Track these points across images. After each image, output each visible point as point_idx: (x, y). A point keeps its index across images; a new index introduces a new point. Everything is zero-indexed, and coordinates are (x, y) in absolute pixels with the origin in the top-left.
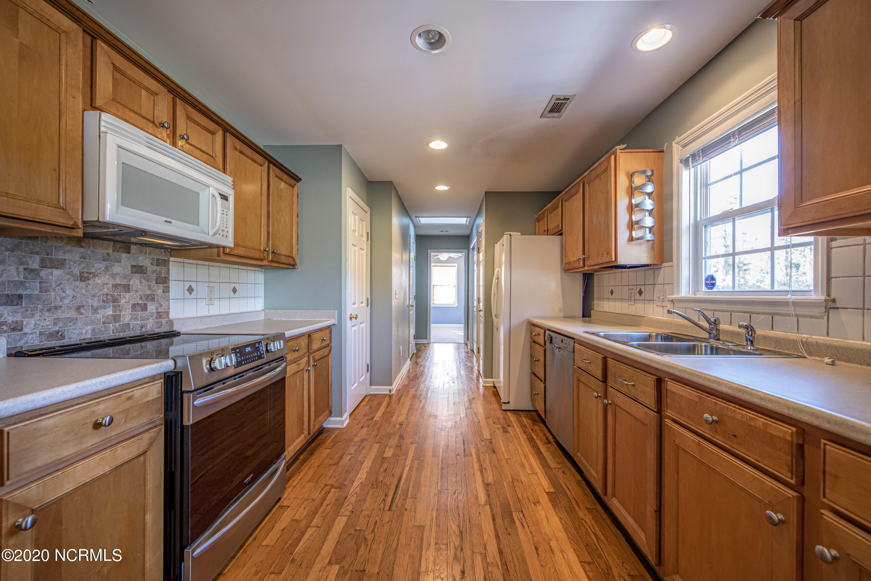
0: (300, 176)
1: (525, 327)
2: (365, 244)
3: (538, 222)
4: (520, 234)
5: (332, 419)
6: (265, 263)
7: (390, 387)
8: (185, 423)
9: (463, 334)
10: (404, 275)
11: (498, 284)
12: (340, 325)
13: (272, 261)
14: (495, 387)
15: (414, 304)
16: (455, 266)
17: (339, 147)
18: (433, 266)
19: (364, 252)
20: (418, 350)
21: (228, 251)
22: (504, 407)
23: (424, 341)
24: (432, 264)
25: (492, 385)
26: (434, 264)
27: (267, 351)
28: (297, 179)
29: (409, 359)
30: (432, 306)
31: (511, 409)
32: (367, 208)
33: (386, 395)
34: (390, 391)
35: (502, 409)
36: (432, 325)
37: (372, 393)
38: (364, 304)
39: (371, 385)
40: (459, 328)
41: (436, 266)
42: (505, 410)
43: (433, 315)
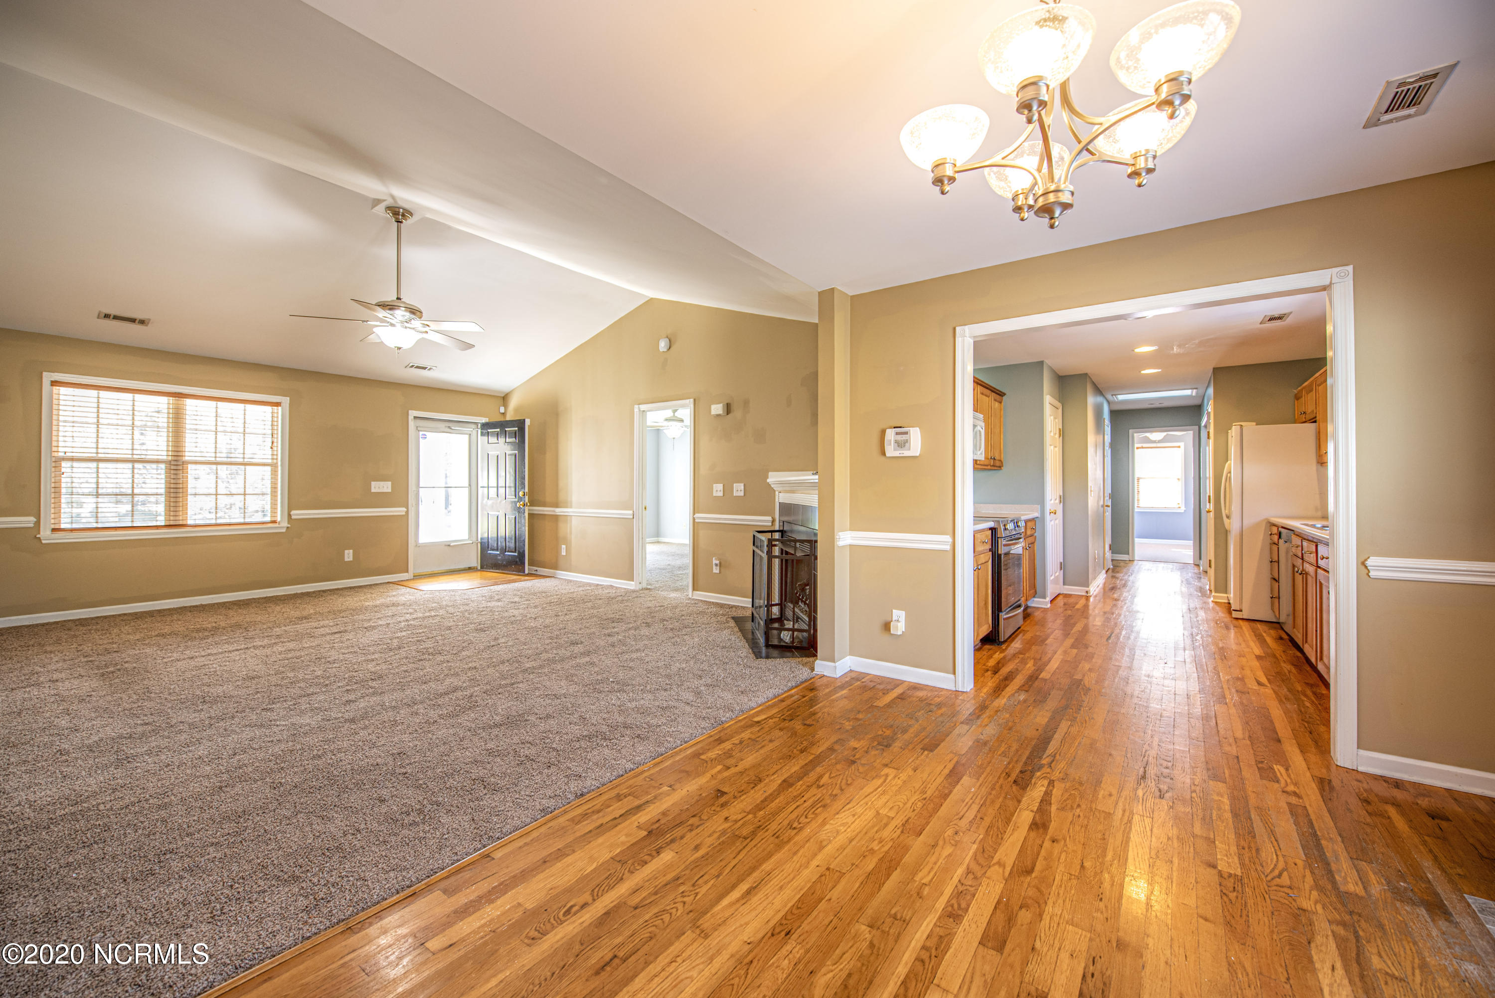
0: (1003, 391)
1: (1263, 528)
2: (1059, 442)
3: (1298, 399)
4: (1254, 423)
5: (1036, 599)
6: (989, 467)
7: (1087, 589)
8: (999, 552)
9: (1192, 553)
10: (1098, 469)
11: (1228, 479)
12: (1042, 518)
13: (993, 466)
14: (1229, 603)
15: (1110, 504)
16: (1179, 447)
17: (1041, 363)
18: (1137, 448)
19: (1057, 449)
20: (1115, 566)
21: (978, 462)
22: (1235, 614)
23: (1124, 557)
24: (1136, 445)
25: (1226, 601)
26: (1140, 445)
27: (1005, 529)
28: (1001, 394)
29: (1104, 571)
30: (1136, 510)
31: (1245, 617)
32: (1059, 405)
33: (1082, 596)
34: (1087, 592)
35: (1232, 618)
36: (1137, 540)
37: (1065, 592)
38: (1057, 501)
39: (1064, 584)
40: (1185, 547)
41: (1142, 448)
42: (1237, 619)
43: (1137, 524)
